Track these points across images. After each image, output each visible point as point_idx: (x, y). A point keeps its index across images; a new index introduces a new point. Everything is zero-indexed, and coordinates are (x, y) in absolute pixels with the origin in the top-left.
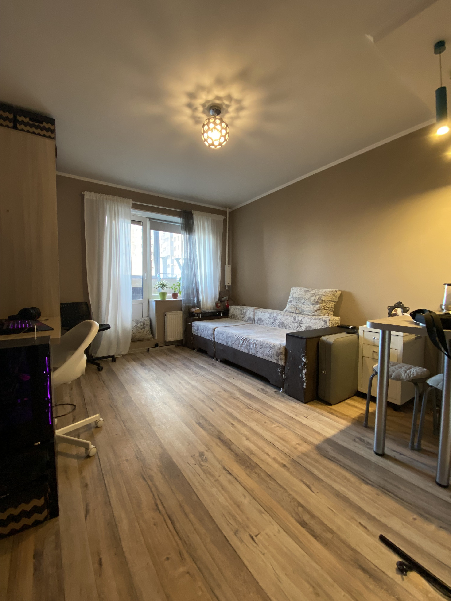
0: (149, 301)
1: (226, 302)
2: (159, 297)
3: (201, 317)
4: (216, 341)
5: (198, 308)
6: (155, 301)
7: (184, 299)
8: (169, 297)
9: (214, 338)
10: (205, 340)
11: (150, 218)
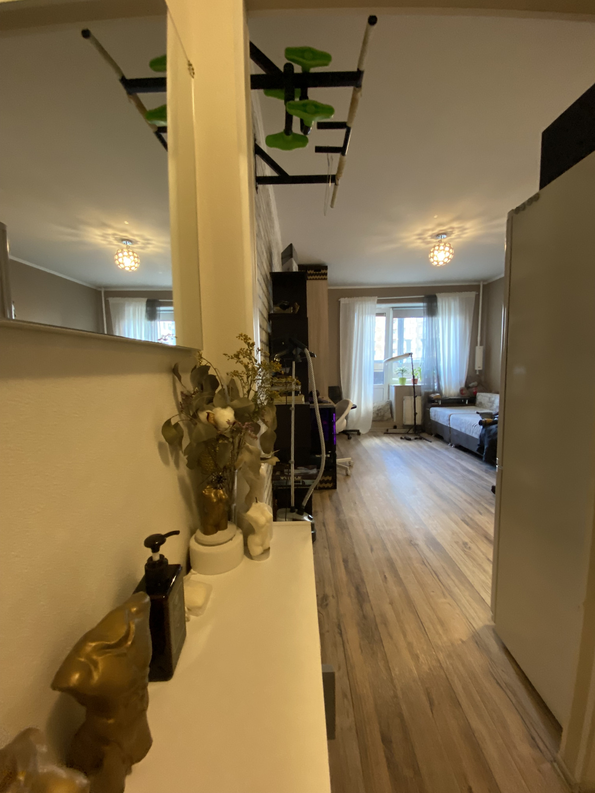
0: (389, 386)
1: (474, 388)
2: (399, 382)
3: (441, 403)
4: (451, 427)
5: (438, 394)
6: (394, 386)
7: (423, 384)
8: (409, 383)
9: (449, 424)
10: (442, 426)
11: (393, 308)
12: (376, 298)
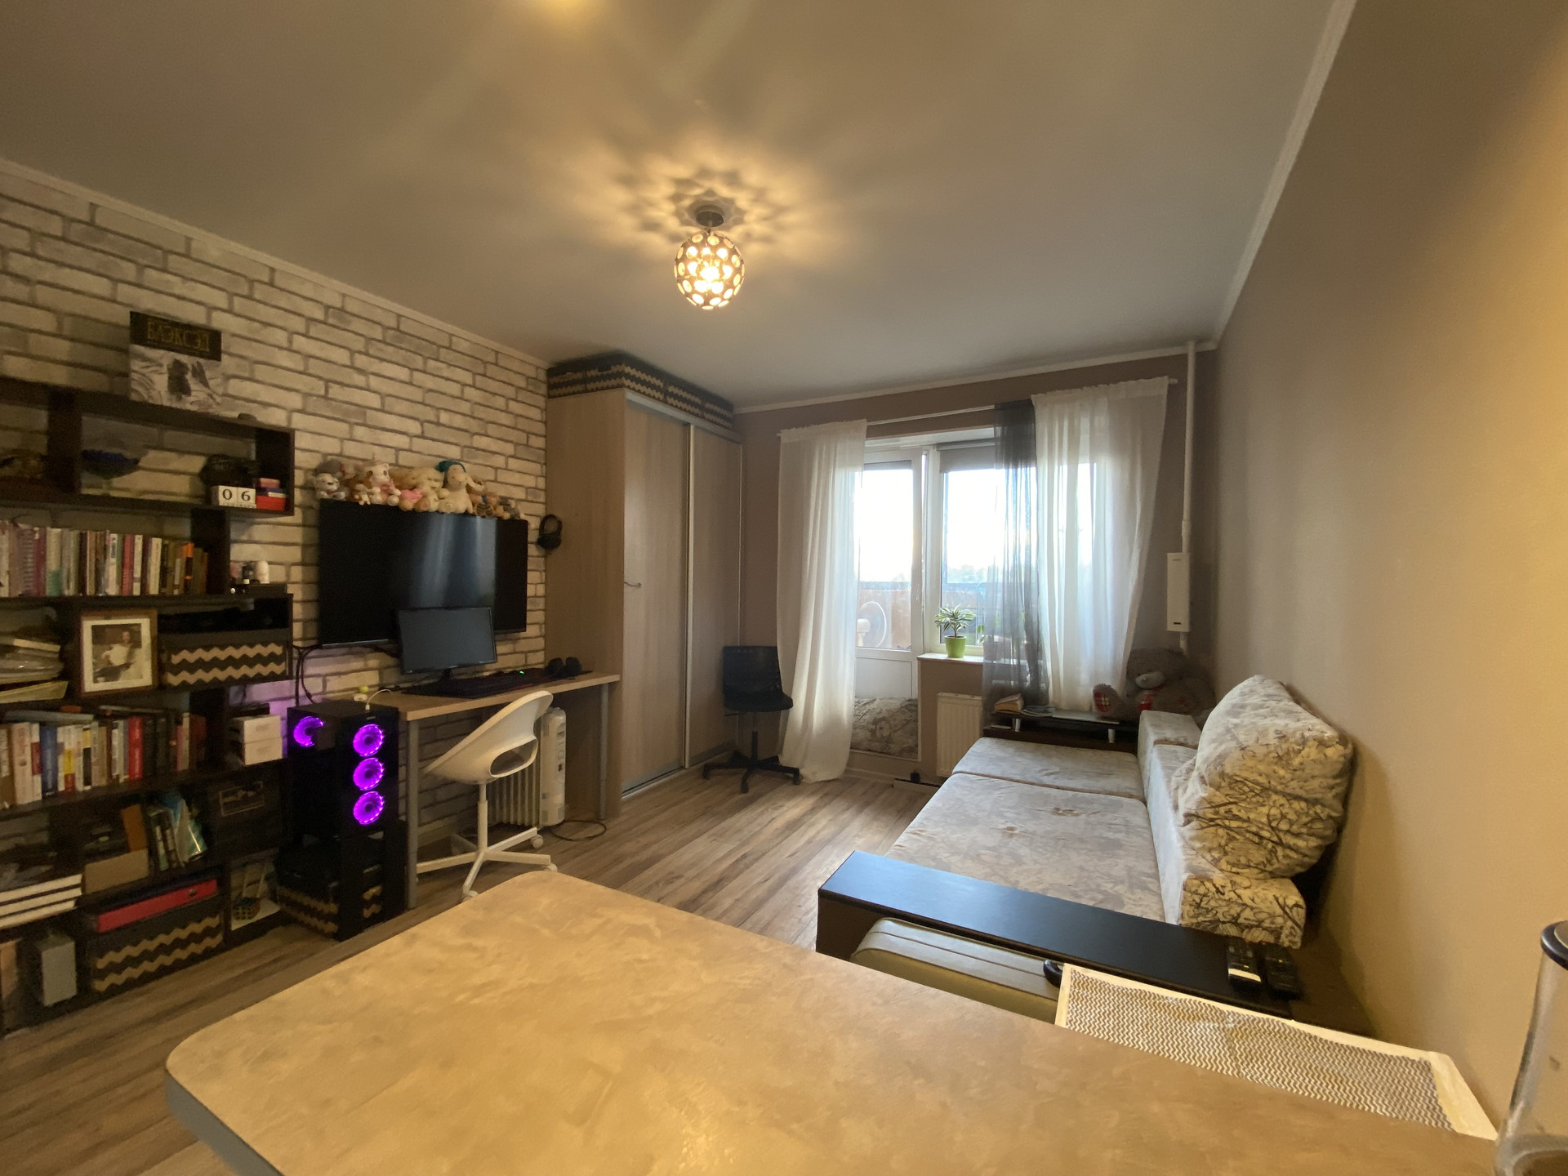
2: (944, 650)
3: (1024, 728)
5: (1015, 698)
6: (922, 659)
8: (974, 653)
11: (939, 445)
12: (864, 424)
